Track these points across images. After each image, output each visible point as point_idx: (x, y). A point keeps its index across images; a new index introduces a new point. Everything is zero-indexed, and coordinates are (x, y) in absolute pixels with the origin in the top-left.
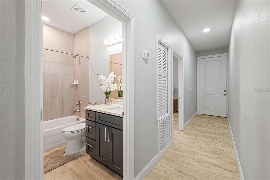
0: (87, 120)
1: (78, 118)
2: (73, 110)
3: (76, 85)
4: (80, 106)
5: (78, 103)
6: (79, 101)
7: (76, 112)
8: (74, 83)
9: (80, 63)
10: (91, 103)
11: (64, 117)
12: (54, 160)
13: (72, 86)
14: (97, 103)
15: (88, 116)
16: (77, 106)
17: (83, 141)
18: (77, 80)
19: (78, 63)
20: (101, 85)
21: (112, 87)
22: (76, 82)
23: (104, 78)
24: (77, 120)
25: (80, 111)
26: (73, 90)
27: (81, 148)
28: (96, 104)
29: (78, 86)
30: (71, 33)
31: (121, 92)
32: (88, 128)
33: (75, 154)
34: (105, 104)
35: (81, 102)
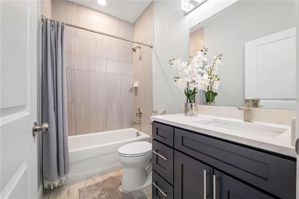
0: (154, 139)
1: (138, 132)
2: (132, 120)
3: (136, 88)
4: (140, 117)
5: (138, 112)
6: (139, 110)
7: (135, 124)
8: (134, 86)
9: (140, 58)
10: (157, 112)
11: (122, 129)
12: (106, 196)
13: (131, 90)
14: (166, 112)
15: (157, 134)
16: (137, 116)
17: (146, 171)
18: (137, 82)
19: (139, 59)
20: (176, 79)
21: (200, 81)
22: (136, 85)
23: (184, 64)
24: (137, 134)
25: (140, 123)
26: (132, 95)
27: (144, 183)
28: (164, 113)
29: (139, 90)
30: (130, 23)
31: (211, 94)
32: (156, 155)
33: (134, 191)
34: (184, 114)
35: (141, 111)
